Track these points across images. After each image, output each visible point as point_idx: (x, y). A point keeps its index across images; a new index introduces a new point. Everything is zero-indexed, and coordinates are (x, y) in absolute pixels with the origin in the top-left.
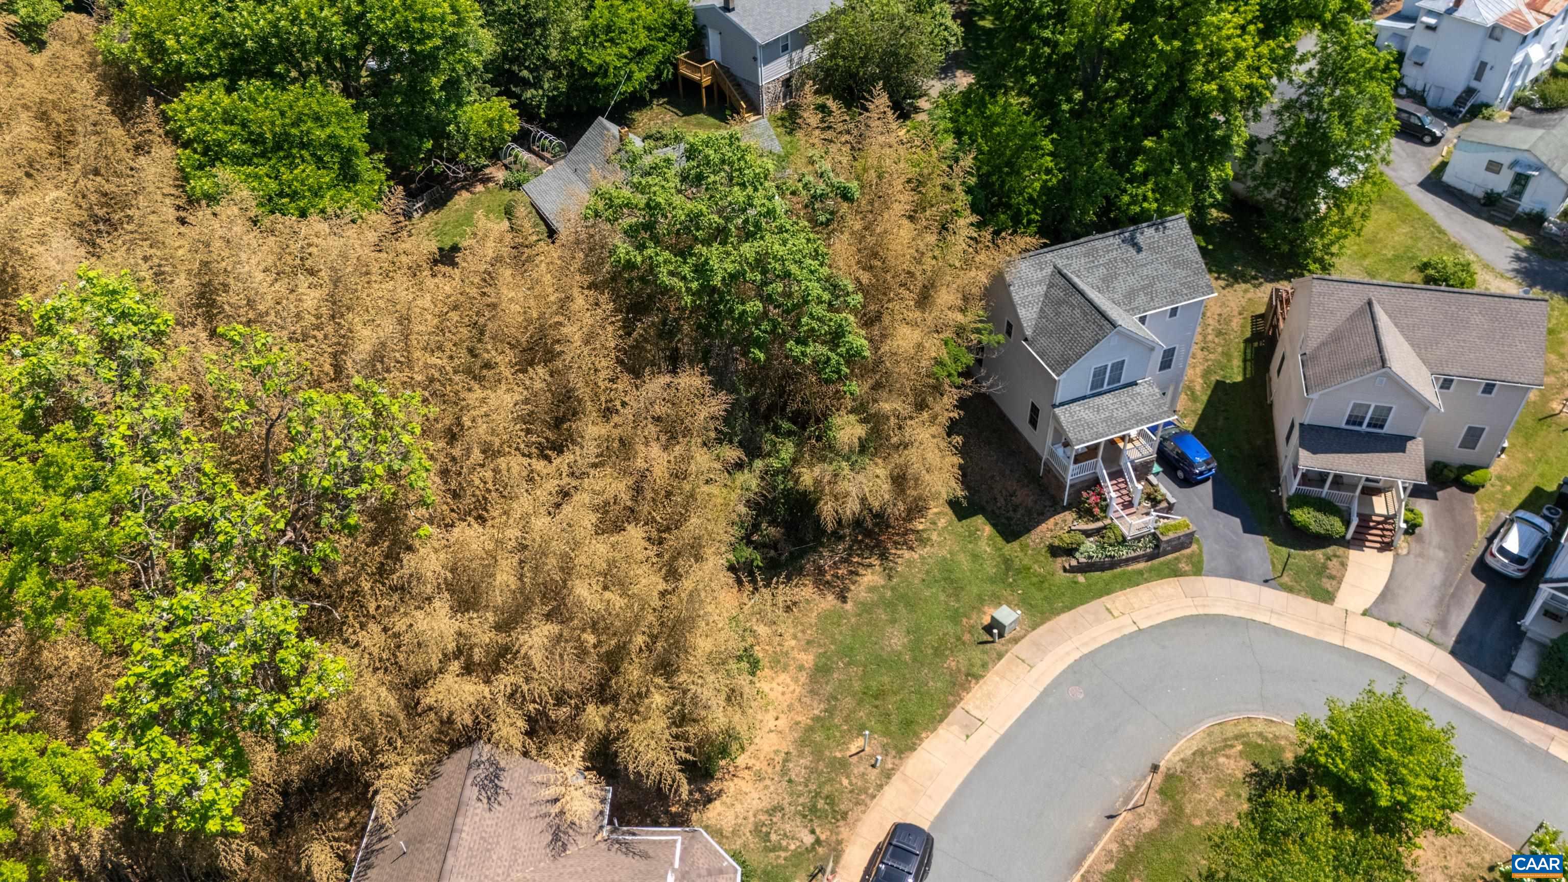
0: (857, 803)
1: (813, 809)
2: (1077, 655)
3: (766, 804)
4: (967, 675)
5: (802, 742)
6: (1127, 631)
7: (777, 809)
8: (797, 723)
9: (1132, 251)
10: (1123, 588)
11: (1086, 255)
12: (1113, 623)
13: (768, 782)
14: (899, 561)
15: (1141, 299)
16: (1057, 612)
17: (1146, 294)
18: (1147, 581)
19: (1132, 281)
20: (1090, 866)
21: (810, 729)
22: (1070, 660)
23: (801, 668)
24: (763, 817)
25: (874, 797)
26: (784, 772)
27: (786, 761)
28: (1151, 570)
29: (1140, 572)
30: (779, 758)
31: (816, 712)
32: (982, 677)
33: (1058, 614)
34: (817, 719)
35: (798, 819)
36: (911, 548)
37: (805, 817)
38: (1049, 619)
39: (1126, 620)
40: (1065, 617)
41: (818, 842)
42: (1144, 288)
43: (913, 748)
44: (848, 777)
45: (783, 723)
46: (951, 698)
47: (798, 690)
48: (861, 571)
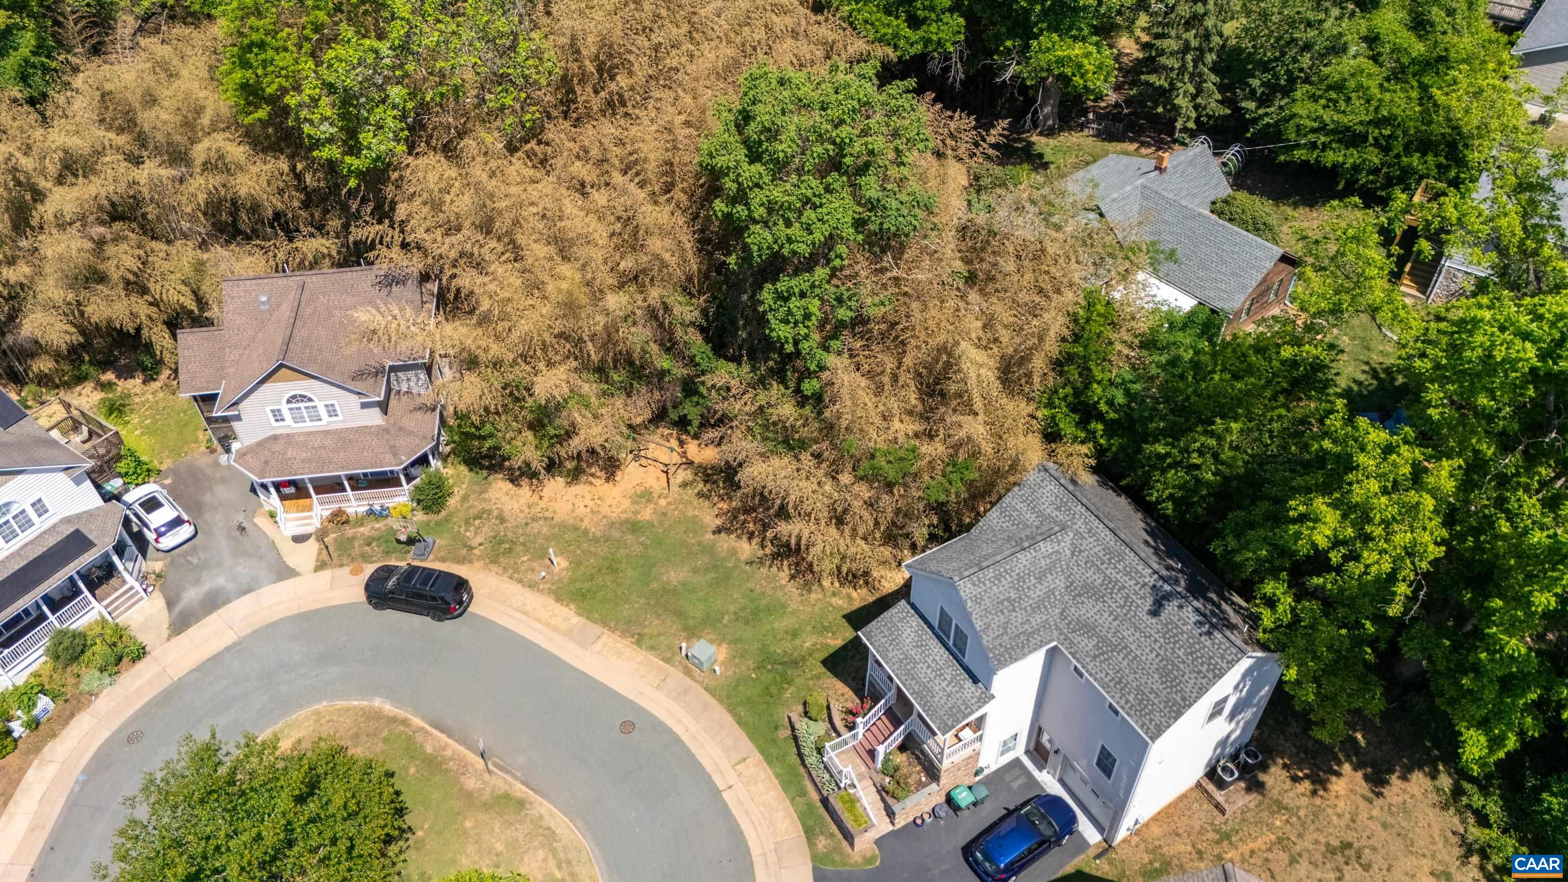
0: (505, 568)
1: (501, 542)
2: (677, 729)
3: (507, 514)
4: (640, 635)
5: (564, 527)
6: (716, 778)
7: (502, 519)
8: (582, 520)
9: (1148, 604)
10: (777, 776)
11: (1107, 550)
12: (725, 764)
13: (527, 511)
14: (774, 569)
15: (1087, 644)
16: (731, 709)
17: (1097, 647)
18: (792, 800)
19: (1105, 621)
20: (431, 735)
21: (576, 529)
22: (670, 723)
23: (636, 513)
24: (495, 513)
25: (511, 578)
26: (534, 519)
27: (546, 519)
28: (809, 805)
29: (803, 793)
30: (547, 514)
31: (593, 530)
32: (640, 647)
33: (730, 711)
34: (586, 532)
35: (493, 534)
36: (793, 577)
37: (495, 538)
38: (721, 701)
39: (733, 779)
40: (728, 718)
41: (471, 548)
42: (1104, 640)
43: (558, 599)
44: (529, 560)
45: (581, 511)
46: (612, 624)
47: (614, 515)
48: (755, 541)
